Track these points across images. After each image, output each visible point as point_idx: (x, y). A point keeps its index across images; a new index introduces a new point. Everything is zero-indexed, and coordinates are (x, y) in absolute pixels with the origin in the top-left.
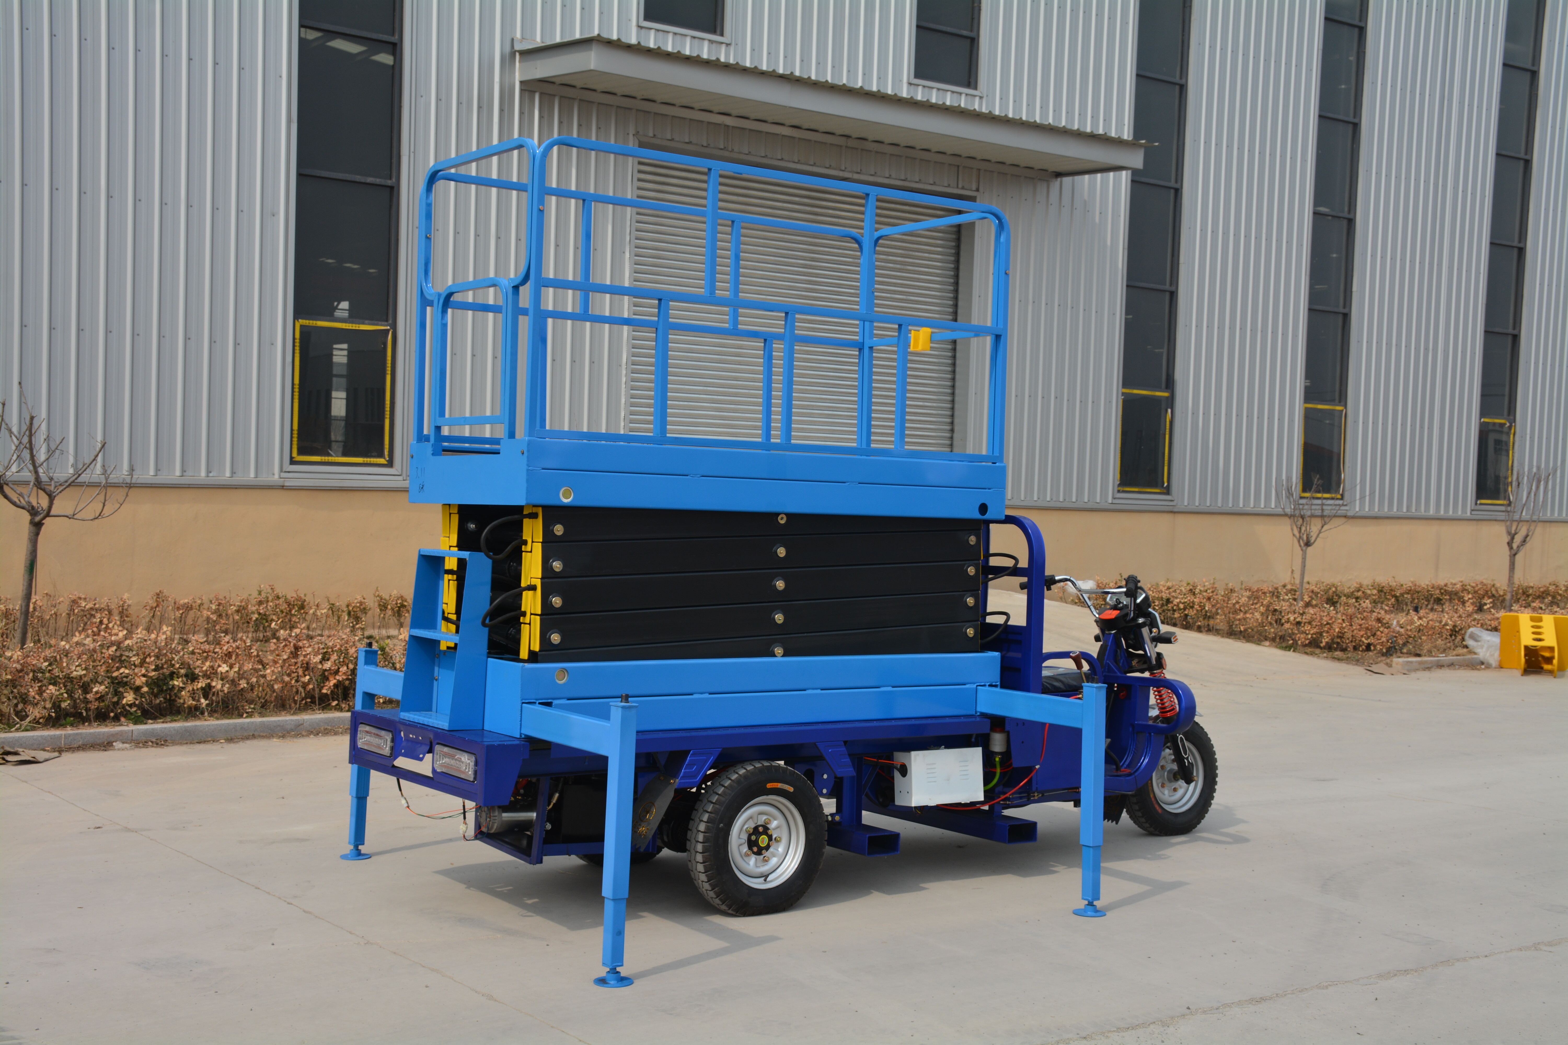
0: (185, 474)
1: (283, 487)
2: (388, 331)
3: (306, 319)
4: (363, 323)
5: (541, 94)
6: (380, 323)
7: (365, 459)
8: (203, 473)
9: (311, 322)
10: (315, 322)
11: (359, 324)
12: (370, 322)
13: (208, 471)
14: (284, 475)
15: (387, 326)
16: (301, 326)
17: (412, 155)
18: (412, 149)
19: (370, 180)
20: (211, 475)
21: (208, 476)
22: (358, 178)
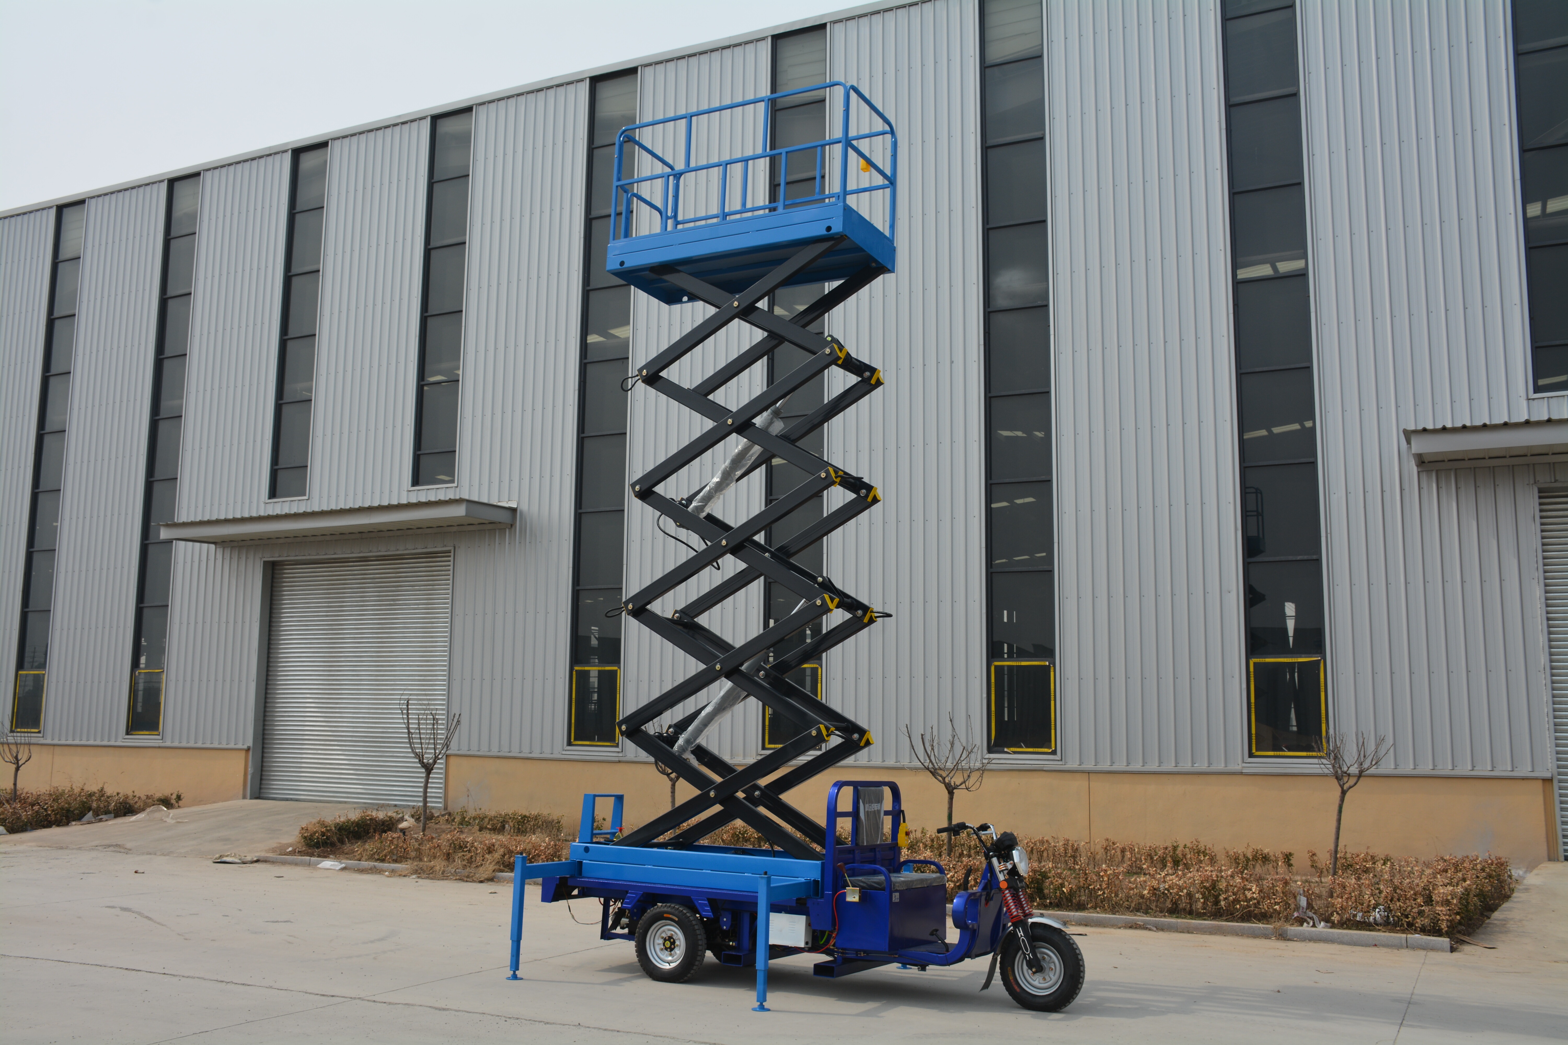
0: (1178, 765)
1: (1241, 773)
2: (1320, 660)
3: (1257, 658)
4: (1301, 657)
5: (1437, 471)
6: (1314, 655)
7: (1308, 753)
8: (1190, 764)
9: (1261, 659)
10: (1264, 659)
11: (1297, 658)
12: (1306, 655)
13: (1193, 763)
14: (1245, 765)
15: (1318, 657)
16: (1255, 664)
17: (1329, 535)
18: (1329, 532)
19: (1299, 558)
20: (1195, 765)
21: (1193, 766)
22: (1290, 558)
